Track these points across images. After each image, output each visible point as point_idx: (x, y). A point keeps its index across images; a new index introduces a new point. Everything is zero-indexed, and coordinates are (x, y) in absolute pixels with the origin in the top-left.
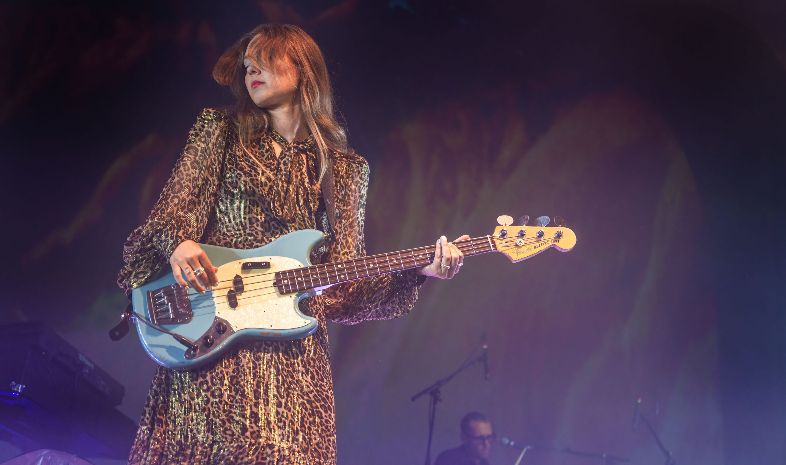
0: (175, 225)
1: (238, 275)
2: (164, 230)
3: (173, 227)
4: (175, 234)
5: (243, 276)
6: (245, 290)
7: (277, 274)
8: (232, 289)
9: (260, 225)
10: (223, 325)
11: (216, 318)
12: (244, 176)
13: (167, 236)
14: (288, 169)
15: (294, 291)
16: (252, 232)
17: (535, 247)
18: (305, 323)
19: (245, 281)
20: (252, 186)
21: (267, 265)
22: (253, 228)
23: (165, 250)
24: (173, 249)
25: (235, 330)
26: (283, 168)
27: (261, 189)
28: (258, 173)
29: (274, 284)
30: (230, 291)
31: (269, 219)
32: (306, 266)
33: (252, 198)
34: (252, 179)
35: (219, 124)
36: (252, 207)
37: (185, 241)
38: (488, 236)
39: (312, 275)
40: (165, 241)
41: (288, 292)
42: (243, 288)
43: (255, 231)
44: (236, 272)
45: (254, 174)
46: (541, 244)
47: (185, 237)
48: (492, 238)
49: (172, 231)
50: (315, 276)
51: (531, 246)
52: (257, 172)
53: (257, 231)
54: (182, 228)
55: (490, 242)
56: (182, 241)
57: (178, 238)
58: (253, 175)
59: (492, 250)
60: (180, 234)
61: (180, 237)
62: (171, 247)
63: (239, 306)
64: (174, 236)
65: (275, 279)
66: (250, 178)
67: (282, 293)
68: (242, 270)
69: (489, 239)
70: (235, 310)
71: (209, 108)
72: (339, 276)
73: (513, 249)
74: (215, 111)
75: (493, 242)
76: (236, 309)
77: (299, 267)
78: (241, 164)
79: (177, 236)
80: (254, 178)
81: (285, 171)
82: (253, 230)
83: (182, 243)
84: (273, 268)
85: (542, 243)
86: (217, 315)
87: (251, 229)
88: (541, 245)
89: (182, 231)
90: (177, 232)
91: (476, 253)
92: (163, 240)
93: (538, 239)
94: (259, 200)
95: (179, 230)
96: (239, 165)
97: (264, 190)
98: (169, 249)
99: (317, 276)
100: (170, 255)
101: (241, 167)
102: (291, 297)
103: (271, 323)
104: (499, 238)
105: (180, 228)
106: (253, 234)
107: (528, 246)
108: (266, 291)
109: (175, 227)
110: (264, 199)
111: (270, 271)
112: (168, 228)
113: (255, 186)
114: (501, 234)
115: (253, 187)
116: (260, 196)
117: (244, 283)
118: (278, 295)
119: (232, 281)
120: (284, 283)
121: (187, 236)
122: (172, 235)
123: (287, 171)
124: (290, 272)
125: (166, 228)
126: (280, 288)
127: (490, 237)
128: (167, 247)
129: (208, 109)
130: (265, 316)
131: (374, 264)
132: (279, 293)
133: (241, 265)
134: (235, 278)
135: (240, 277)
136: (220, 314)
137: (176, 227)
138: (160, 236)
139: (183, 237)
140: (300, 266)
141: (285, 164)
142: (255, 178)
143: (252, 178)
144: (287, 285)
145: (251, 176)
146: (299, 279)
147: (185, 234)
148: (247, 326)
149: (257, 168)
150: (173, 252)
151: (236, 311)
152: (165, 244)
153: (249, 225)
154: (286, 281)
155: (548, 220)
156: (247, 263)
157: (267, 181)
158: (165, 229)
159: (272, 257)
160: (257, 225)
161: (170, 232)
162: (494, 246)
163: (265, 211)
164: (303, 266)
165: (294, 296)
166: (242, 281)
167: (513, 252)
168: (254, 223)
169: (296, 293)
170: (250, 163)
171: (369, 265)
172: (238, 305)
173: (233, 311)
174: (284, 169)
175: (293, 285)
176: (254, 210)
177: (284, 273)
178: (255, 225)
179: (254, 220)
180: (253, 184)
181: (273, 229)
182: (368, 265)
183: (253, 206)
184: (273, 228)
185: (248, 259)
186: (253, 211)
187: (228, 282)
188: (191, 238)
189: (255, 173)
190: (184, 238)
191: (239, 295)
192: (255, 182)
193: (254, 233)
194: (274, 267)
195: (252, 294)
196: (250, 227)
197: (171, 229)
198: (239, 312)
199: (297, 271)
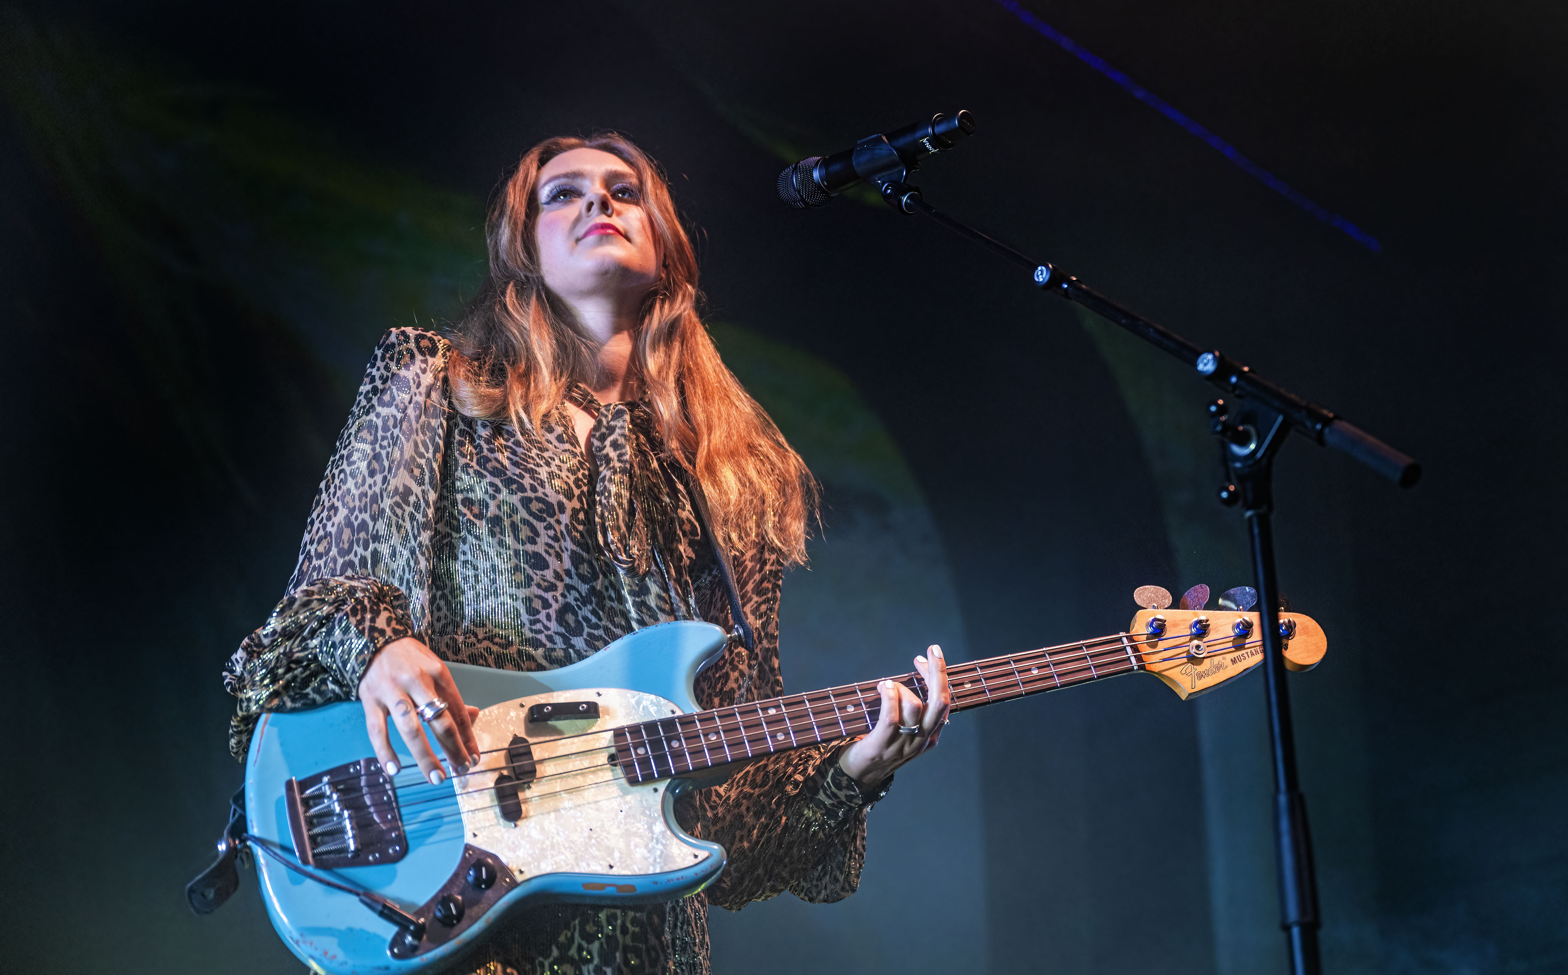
0: (366, 601)
1: (519, 735)
2: (338, 616)
3: (359, 607)
4: (367, 624)
5: (531, 740)
6: (538, 775)
7: (619, 733)
8: (505, 773)
9: (553, 616)
10: (487, 866)
11: (468, 847)
12: (505, 491)
13: (346, 631)
14: (627, 457)
15: (664, 774)
16: (539, 636)
17: (1234, 661)
18: (696, 856)
19: (538, 753)
20: (527, 516)
21: (592, 710)
22: (538, 626)
23: (345, 666)
24: (367, 664)
25: (519, 878)
26: (613, 454)
27: (552, 521)
28: (541, 480)
29: (612, 758)
30: (501, 779)
31: (576, 600)
32: (688, 712)
33: (530, 548)
34: (526, 497)
35: (430, 360)
36: (530, 571)
37: (394, 641)
38: (1122, 634)
39: (706, 735)
40: (342, 643)
41: (648, 779)
42: (535, 771)
43: (546, 632)
44: (512, 728)
45: (532, 485)
46: (1247, 653)
47: (395, 631)
48: (1130, 639)
49: (359, 617)
50: (713, 738)
51: (1224, 659)
52: (538, 478)
53: (549, 633)
54: (382, 606)
55: (1129, 650)
56: (387, 643)
57: (376, 635)
58: (528, 487)
59: (1135, 668)
60: (381, 623)
61: (382, 632)
62: (360, 659)
63: (526, 817)
64: (364, 629)
65: (613, 744)
66: (520, 494)
67: (633, 782)
68: (529, 724)
69: (1124, 639)
70: (516, 826)
71: (405, 326)
72: (773, 736)
73: (1183, 666)
74: (420, 331)
75: (1135, 649)
76: (519, 823)
77: (670, 715)
78: (497, 460)
79: (373, 629)
80: (530, 494)
81: (619, 461)
82: (539, 632)
83: (389, 648)
84: (607, 717)
85: (1249, 650)
86: (469, 839)
87: (534, 627)
88: (1246, 655)
89: (384, 615)
90: (373, 620)
91: (1099, 677)
92: (337, 642)
93: (1240, 641)
94: (547, 552)
95: (376, 613)
96: (490, 461)
97: (559, 522)
98: (354, 662)
99: (719, 737)
100: (360, 679)
101: (495, 468)
102: (656, 790)
103: (609, 859)
104: (1147, 639)
105: (378, 606)
106: (540, 641)
107: (1216, 660)
108: (591, 779)
109: (366, 607)
110: (560, 548)
111: (599, 724)
112: (347, 608)
113: (534, 518)
114: (1150, 630)
115: (531, 519)
116: (550, 542)
117: (536, 756)
118: (622, 788)
119: (504, 752)
120: (637, 754)
121: (398, 627)
122: (361, 628)
123: (626, 461)
124: (651, 727)
125: (343, 610)
126: (628, 768)
127: (1127, 637)
128: (349, 659)
129: (403, 328)
130: (593, 841)
131: (857, 705)
132: (623, 781)
133: (523, 713)
134: (512, 743)
135: (524, 740)
136: (477, 838)
137: (368, 606)
138: (330, 633)
139: (389, 632)
140: (673, 712)
141: (615, 445)
142: (533, 495)
143: (526, 494)
144: (644, 762)
145: (522, 488)
146: (675, 744)
147: (394, 624)
148: (546, 867)
149: (537, 469)
150: (365, 672)
151: (517, 829)
152: (343, 651)
153: (527, 616)
154: (641, 751)
155: (1252, 596)
156: (540, 707)
157: (565, 500)
158: (340, 614)
159: (601, 691)
160: (548, 617)
161: (353, 620)
162: (1139, 659)
163: (564, 577)
164: (679, 713)
165: (662, 786)
166: (529, 753)
167: (1183, 672)
168: (538, 612)
169: (669, 780)
170: (517, 456)
171: (845, 708)
172: (523, 815)
173: (512, 830)
174: (616, 458)
175: (661, 760)
176: (534, 577)
177: (635, 730)
178: (542, 616)
179: (537, 604)
180: (531, 513)
181: (586, 630)
182: (842, 708)
183: (534, 567)
184: (587, 626)
185: (543, 696)
186: (532, 580)
187: (494, 754)
188: (410, 633)
189: (532, 482)
190: (391, 634)
191: (523, 790)
192: (535, 506)
193: (542, 637)
194: (608, 715)
195: (558, 786)
196: (533, 622)
197: (354, 611)
198: (526, 833)
199: (668, 724)
